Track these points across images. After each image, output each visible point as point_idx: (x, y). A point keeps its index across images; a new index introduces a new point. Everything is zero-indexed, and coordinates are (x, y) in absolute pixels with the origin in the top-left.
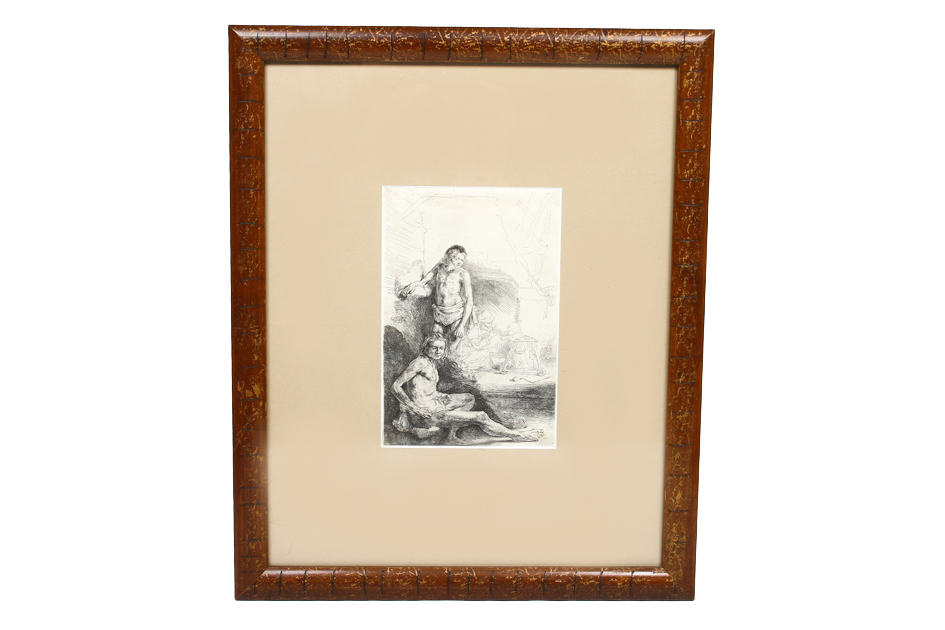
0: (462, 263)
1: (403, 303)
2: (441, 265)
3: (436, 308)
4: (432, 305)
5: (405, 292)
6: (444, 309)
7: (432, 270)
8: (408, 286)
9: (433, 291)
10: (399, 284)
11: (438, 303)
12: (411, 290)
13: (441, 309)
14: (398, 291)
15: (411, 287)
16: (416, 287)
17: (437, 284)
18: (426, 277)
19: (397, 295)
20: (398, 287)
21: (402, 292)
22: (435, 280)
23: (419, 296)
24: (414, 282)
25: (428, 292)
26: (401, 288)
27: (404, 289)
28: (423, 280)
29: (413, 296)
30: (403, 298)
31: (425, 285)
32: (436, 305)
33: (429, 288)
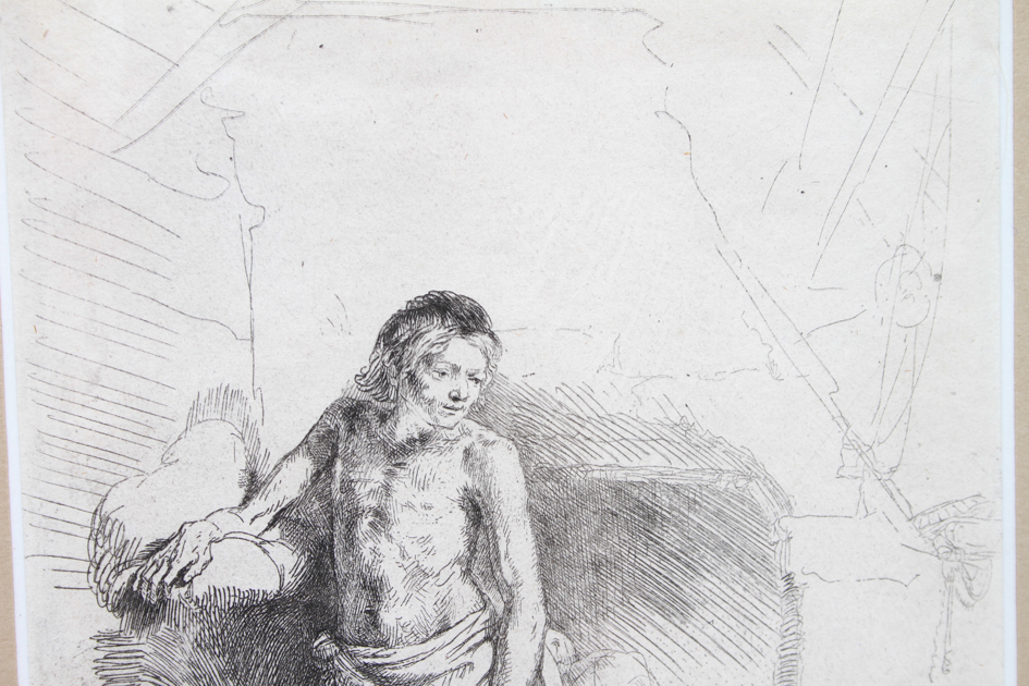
0: (472, 392)
1: (144, 643)
2: (352, 412)
3: (336, 654)
4: (316, 644)
5: (157, 579)
6: (382, 656)
7: (305, 441)
8: (169, 541)
9: (316, 563)
10: (116, 531)
11: (348, 629)
12: (191, 564)
13: (366, 661)
14: (114, 573)
15: (188, 548)
16: (213, 544)
17: (337, 518)
18: (271, 486)
19: (105, 595)
20: (112, 551)
21: (134, 577)
22: (325, 497)
23: (235, 595)
24: (204, 518)
25: (287, 572)
26: (131, 554)
27: (144, 562)
28: (254, 500)
29: (201, 599)
30: (146, 612)
31: (266, 530)
32: (339, 640)
33: (291, 546)
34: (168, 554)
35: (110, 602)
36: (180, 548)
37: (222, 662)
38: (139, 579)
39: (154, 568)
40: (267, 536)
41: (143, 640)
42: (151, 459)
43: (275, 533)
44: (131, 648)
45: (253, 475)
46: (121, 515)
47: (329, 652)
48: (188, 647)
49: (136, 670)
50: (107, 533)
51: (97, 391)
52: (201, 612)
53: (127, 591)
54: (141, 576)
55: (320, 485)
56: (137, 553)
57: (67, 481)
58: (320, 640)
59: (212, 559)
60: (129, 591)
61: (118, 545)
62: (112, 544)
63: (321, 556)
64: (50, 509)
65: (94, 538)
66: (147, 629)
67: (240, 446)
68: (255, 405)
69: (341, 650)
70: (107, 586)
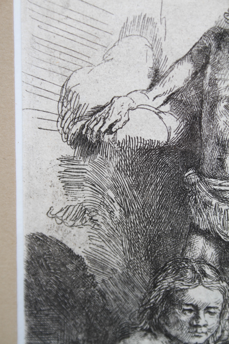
2: (221, 36)
3: (198, 182)
4: (186, 175)
5: (96, 129)
6: (225, 186)
7: (190, 53)
8: (105, 107)
9: (191, 127)
10: (74, 98)
11: (206, 168)
12: (116, 121)
13: (215, 187)
14: (72, 123)
15: (116, 112)
16: (130, 111)
17: (205, 101)
18: (167, 79)
19: (66, 135)
20: (72, 110)
21: (83, 126)
22: (199, 88)
23: (141, 142)
24: (126, 95)
25: (172, 131)
26: (82, 113)
27: (90, 118)
28: (156, 87)
29: (121, 142)
30: (89, 147)
31: (162, 105)
32: (200, 174)
33: (176, 116)
34: (104, 115)
35: (69, 139)
36: (111, 112)
37: (131, 180)
38: (86, 127)
39: (95, 122)
40: (163, 109)
41: (87, 163)
42: (97, 57)
43: (167, 107)
44: (80, 167)
45: (157, 71)
46: (78, 89)
47: (193, 180)
48: (112, 169)
49: (82, 180)
50: (69, 99)
51: (67, 13)
52: (121, 150)
53: (79, 134)
54: (87, 126)
55: (196, 81)
56: (86, 112)
57: (47, 66)
58: (189, 173)
59: (129, 119)
60: (80, 134)
61: (75, 107)
62: (72, 106)
63: (193, 123)
64: (37, 82)
65: (61, 101)
66: (89, 157)
67: (150, 53)
68: (161, 27)
69: (201, 180)
70: (68, 130)
